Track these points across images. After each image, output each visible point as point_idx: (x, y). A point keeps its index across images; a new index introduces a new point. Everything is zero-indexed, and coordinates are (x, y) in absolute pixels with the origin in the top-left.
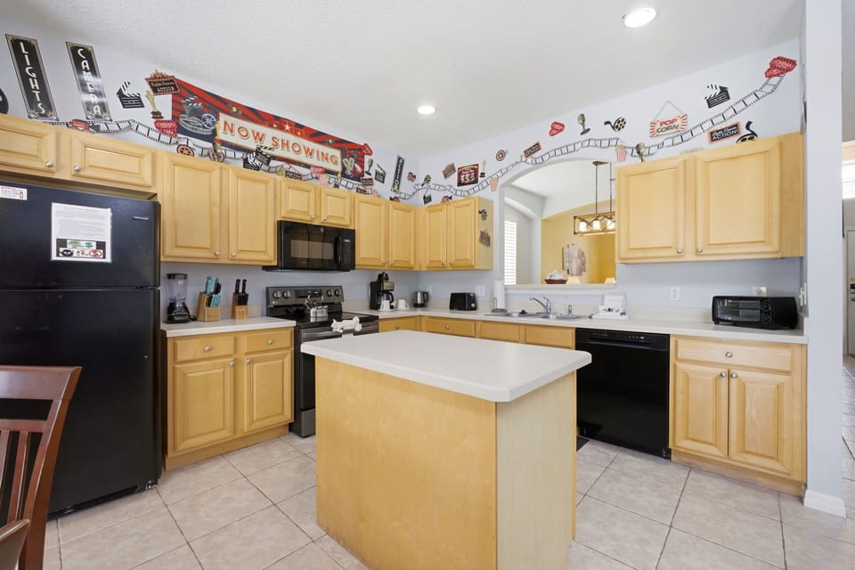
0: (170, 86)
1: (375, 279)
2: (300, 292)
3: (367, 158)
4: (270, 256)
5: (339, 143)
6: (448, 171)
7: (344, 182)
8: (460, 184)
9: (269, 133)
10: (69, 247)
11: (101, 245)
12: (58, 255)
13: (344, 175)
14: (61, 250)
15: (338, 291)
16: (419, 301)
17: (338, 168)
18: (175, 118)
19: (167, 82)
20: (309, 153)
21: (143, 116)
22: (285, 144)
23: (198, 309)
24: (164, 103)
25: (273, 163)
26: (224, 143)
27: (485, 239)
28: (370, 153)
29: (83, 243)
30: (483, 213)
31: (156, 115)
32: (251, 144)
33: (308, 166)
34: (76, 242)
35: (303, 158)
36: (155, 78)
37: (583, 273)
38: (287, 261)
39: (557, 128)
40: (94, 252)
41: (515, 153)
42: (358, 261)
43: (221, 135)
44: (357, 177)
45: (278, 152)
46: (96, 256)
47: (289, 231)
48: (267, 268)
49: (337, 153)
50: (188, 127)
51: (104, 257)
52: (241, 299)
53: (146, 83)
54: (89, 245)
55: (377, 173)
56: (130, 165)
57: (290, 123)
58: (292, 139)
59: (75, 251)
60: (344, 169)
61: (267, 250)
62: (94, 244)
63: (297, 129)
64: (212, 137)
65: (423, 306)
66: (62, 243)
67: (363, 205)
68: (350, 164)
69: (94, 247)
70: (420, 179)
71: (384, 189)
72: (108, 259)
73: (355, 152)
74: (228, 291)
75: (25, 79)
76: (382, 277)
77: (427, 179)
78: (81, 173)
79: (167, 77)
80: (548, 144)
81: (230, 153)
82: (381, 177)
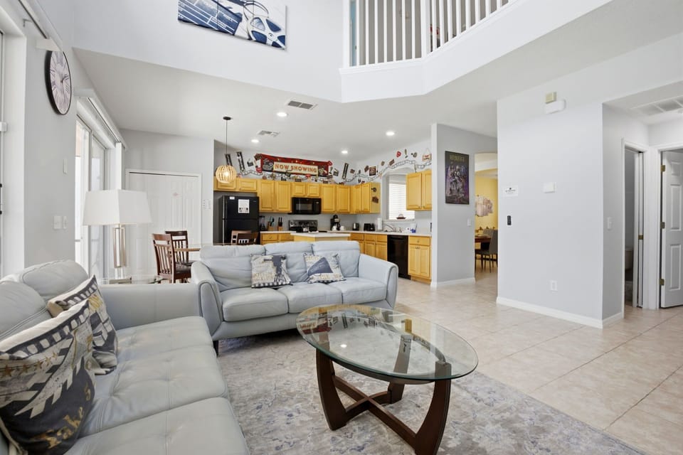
1: (332, 217)
2: (301, 222)
3: (330, 167)
4: (289, 209)
5: (317, 163)
6: (367, 169)
7: (319, 178)
8: (370, 175)
9: (290, 165)
12: (240, 212)
13: (319, 175)
14: (240, 210)
15: (315, 222)
16: (355, 227)
17: (317, 173)
18: (262, 166)
19: (259, 156)
20: (305, 169)
21: (253, 168)
22: (296, 168)
23: (268, 227)
24: (259, 163)
25: (292, 176)
26: (275, 172)
27: (375, 200)
28: (331, 164)
30: (374, 190)
31: (257, 167)
32: (284, 170)
33: (304, 175)
34: (243, 209)
35: (303, 172)
36: (256, 156)
37: (490, 214)
38: (295, 211)
39: (399, 154)
41: (387, 164)
42: (322, 210)
43: (275, 169)
44: (325, 175)
45: (293, 171)
46: (246, 211)
47: (295, 201)
48: (289, 214)
49: (316, 167)
50: (265, 169)
52: (280, 224)
53: (254, 158)
55: (334, 172)
56: (250, 185)
57: (298, 160)
58: (298, 165)
60: (319, 173)
61: (288, 208)
63: (301, 161)
64: (272, 171)
65: (356, 230)
67: (325, 188)
68: (322, 171)
69: (246, 209)
70: (357, 172)
71: (338, 179)
72: (249, 212)
73: (324, 165)
74: (276, 222)
76: (335, 217)
77: (360, 172)
79: (259, 154)
80: (397, 160)
81: (277, 175)
82: (336, 173)
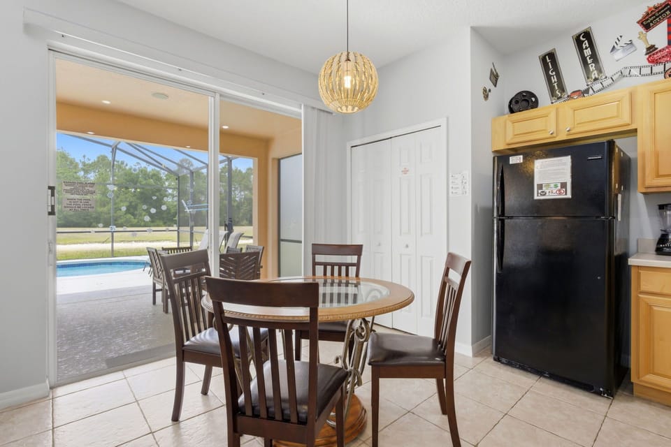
0: (664, 12)
10: (544, 189)
11: (564, 185)
12: (538, 196)
14: (540, 191)
19: (662, 9)
29: (552, 185)
31: (650, 50)
34: (548, 185)
36: (648, 14)
40: (559, 190)
46: (560, 194)
51: (566, 194)
53: (638, 26)
54: (556, 186)
59: (547, 191)
62: (559, 185)
66: (540, 186)
69: (559, 188)
72: (569, 196)
75: (549, 78)
78: (571, 132)
79: (661, 5)
